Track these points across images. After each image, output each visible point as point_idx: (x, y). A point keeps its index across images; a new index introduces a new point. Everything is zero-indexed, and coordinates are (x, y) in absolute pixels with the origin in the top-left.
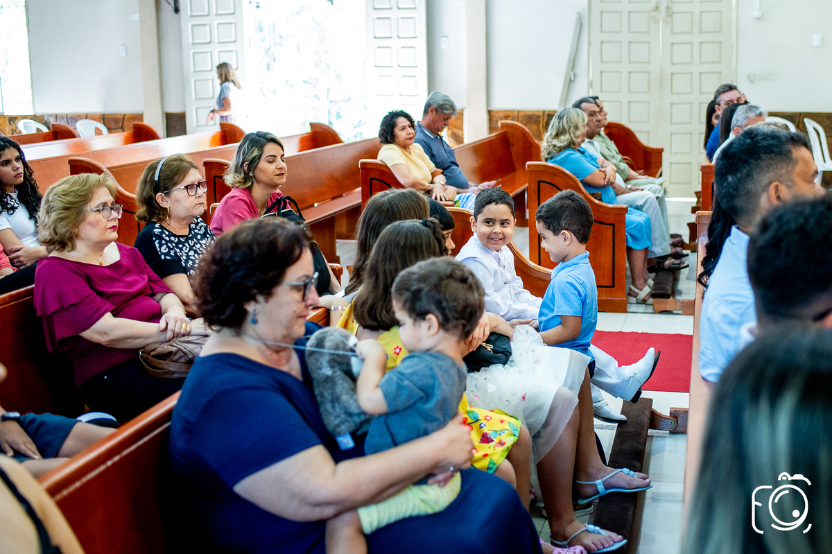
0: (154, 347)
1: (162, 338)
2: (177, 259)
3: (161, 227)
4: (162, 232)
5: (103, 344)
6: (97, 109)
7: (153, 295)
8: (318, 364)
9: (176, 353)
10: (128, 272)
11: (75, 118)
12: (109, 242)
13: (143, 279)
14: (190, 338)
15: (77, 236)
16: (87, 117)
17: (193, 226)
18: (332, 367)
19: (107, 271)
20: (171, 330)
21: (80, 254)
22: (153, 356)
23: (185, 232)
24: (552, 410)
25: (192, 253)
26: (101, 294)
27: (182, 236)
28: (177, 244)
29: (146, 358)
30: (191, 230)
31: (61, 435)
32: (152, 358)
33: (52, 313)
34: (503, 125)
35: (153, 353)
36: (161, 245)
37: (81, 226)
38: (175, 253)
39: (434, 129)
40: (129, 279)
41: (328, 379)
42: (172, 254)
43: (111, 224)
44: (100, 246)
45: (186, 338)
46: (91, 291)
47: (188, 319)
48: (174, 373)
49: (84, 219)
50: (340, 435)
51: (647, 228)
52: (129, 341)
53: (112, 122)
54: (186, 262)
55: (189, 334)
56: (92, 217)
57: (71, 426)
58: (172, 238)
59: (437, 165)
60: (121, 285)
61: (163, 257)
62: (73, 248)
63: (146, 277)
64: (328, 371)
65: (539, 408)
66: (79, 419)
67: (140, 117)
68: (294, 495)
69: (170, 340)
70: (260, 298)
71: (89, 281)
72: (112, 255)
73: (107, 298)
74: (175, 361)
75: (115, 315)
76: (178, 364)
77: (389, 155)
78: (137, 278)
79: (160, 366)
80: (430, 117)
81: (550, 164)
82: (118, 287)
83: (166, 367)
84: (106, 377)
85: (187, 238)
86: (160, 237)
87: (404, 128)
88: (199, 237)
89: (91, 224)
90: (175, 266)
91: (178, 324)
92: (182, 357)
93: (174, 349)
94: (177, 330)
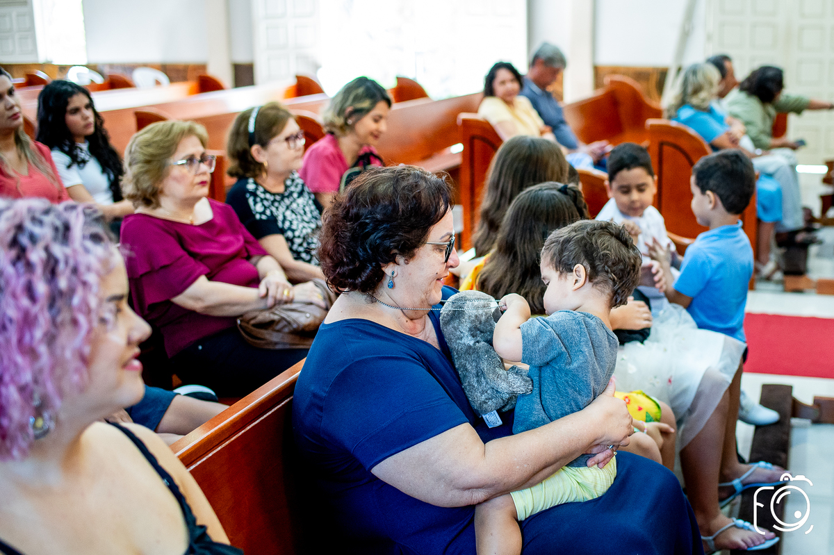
0: (252, 315)
1: (262, 305)
2: (273, 219)
3: (255, 183)
4: (256, 189)
5: (198, 311)
6: (157, 57)
7: (249, 258)
8: (458, 333)
9: (279, 321)
10: (221, 232)
11: (132, 68)
12: (198, 198)
13: (239, 240)
14: (293, 306)
15: (162, 192)
16: (145, 65)
17: (289, 183)
18: (473, 336)
19: (199, 230)
20: (272, 297)
21: (167, 210)
22: (254, 325)
23: (281, 189)
24: (698, 396)
25: (288, 213)
26: (193, 255)
27: (278, 194)
28: (273, 202)
29: (246, 327)
30: (287, 187)
31: (159, 409)
32: (253, 328)
33: (142, 276)
34: (612, 82)
35: (253, 322)
36: (255, 203)
37: (165, 182)
38: (271, 212)
39: (542, 83)
40: (224, 239)
41: (470, 350)
42: (268, 212)
43: (199, 179)
44: (189, 203)
45: (289, 306)
46: (181, 252)
47: (289, 285)
48: (276, 343)
49: (168, 174)
50: (486, 412)
51: (778, 197)
52: (227, 308)
53: (174, 73)
54: (283, 222)
55: (291, 301)
56: (176, 172)
57: (170, 400)
58: (268, 196)
59: (547, 123)
60: (215, 245)
61: (258, 217)
62: (158, 205)
63: (241, 238)
64: (469, 341)
65: (684, 392)
66: (176, 391)
67: (203, 67)
68: (440, 478)
69: (271, 308)
70: (400, 259)
71: (181, 241)
72: (203, 213)
73: (201, 260)
74: (279, 331)
75: (210, 278)
76: (281, 335)
77: (492, 112)
78: (231, 238)
79: (259, 336)
80: (537, 70)
81: (673, 123)
82: (212, 248)
83: (267, 337)
84: (200, 347)
85: (283, 197)
86: (254, 194)
87: (503, 83)
88: (295, 195)
89: (176, 179)
90: (271, 226)
91: (280, 290)
92: (285, 326)
93: (276, 318)
94: (279, 297)
